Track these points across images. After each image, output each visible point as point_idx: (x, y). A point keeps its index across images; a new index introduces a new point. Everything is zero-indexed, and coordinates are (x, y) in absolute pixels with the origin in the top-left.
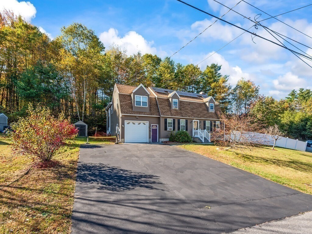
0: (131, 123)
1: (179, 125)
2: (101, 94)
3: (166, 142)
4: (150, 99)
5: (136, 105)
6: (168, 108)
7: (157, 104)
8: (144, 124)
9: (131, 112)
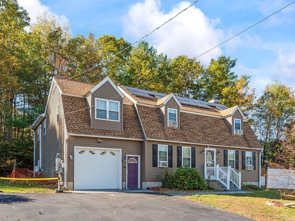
0: (87, 152)
1: (180, 158)
2: (23, 103)
3: (157, 188)
4: (124, 108)
5: (97, 118)
6: (159, 124)
7: (137, 117)
8: (113, 154)
9: (86, 131)
